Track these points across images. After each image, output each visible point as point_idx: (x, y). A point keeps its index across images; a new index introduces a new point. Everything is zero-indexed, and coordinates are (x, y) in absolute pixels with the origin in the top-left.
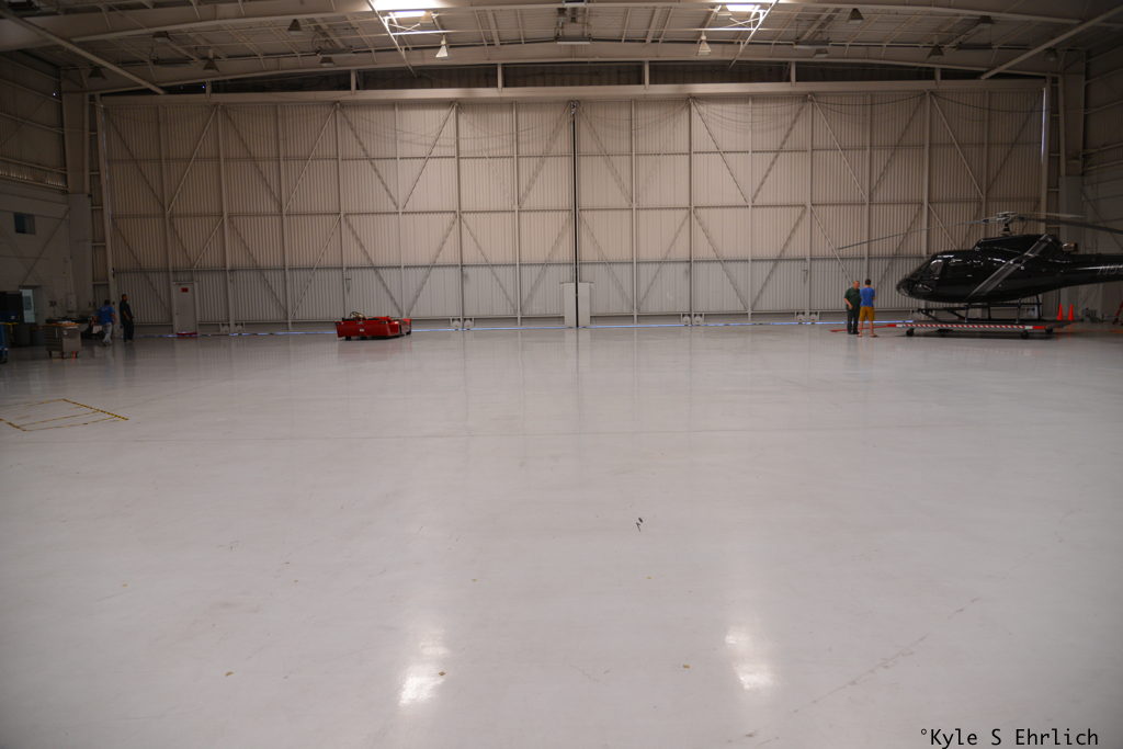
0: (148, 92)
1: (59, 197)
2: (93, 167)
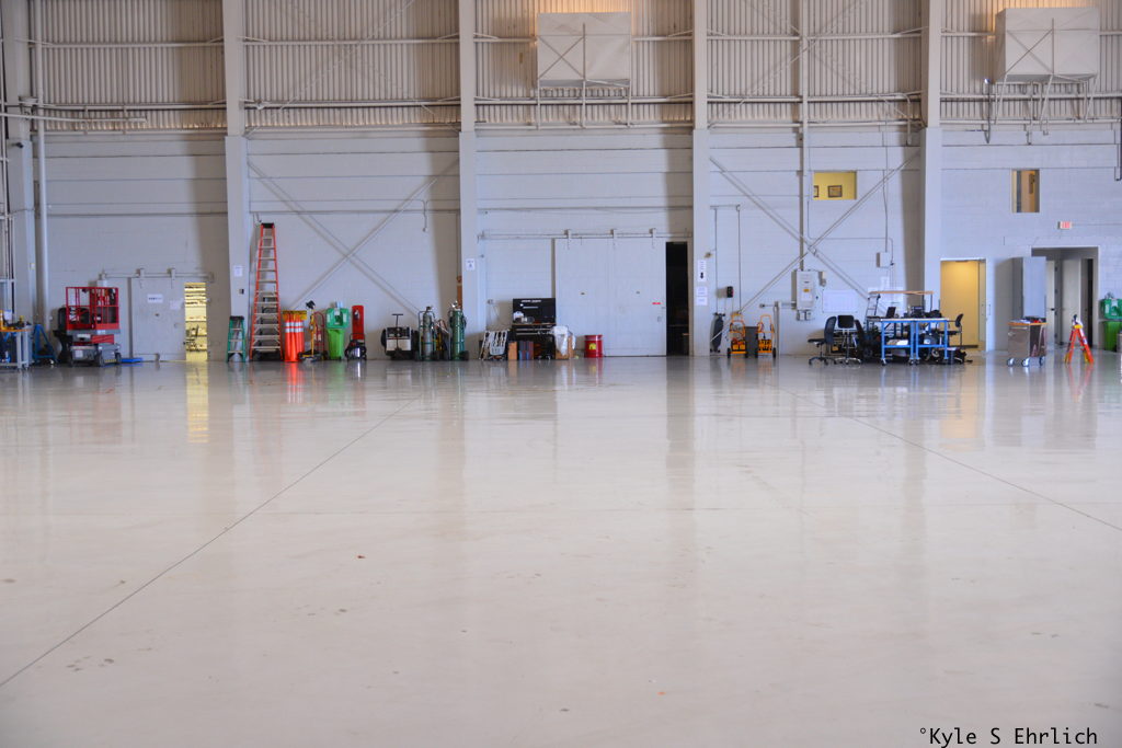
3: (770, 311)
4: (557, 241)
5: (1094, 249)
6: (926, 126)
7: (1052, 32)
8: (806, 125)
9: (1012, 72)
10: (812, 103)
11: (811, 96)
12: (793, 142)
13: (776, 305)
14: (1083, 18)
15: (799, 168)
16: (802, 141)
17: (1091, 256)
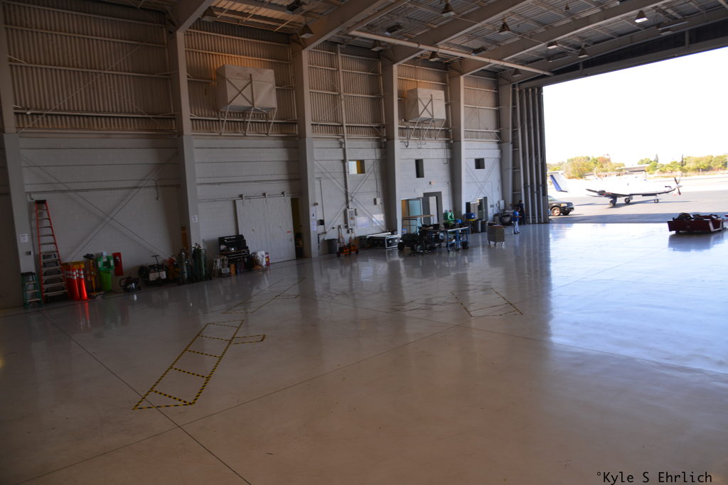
1: (496, 146)
2: (514, 126)
3: (336, 230)
4: (237, 201)
5: (440, 193)
6: (393, 139)
7: (431, 100)
8: (346, 137)
9: (422, 116)
10: (347, 126)
11: (346, 123)
12: (339, 146)
13: (339, 227)
14: (440, 95)
15: (343, 159)
16: (342, 145)
17: (438, 196)
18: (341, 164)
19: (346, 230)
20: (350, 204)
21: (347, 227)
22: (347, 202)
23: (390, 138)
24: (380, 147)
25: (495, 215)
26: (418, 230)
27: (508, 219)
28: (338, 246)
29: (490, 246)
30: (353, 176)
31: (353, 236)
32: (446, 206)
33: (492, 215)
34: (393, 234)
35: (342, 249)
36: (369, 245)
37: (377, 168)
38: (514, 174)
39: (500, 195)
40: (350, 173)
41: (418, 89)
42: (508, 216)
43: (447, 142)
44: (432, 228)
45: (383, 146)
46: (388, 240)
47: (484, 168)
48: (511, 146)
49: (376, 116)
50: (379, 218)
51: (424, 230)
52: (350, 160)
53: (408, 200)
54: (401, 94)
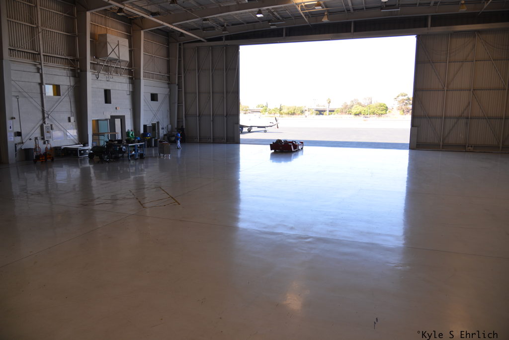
0: (200, 41)
1: (167, 86)
2: (179, 73)
3: (33, 141)
5: (124, 116)
6: (86, 71)
7: (118, 45)
8: (43, 65)
9: (110, 56)
10: (44, 55)
11: (44, 52)
12: (36, 71)
13: (36, 138)
14: (125, 42)
15: (40, 82)
16: (39, 70)
17: (122, 118)
18: (38, 87)
19: (43, 141)
20: (46, 120)
21: (43, 139)
22: (44, 118)
23: (84, 71)
24: (74, 76)
25: (165, 135)
26: (105, 143)
27: (173, 139)
28: (35, 154)
29: (160, 157)
30: (49, 97)
31: (49, 146)
32: (129, 126)
33: (163, 135)
34: (84, 146)
35: (38, 157)
36: (63, 155)
37: (71, 93)
38: (178, 106)
39: (169, 120)
40: (47, 95)
41: (108, 35)
42: (174, 136)
43: (130, 78)
44: (116, 142)
45: (77, 76)
46: (80, 151)
47: (157, 101)
48: (177, 87)
49: (71, 51)
50: (73, 133)
51: (110, 144)
52: (46, 84)
53: (98, 120)
54: (93, 36)
